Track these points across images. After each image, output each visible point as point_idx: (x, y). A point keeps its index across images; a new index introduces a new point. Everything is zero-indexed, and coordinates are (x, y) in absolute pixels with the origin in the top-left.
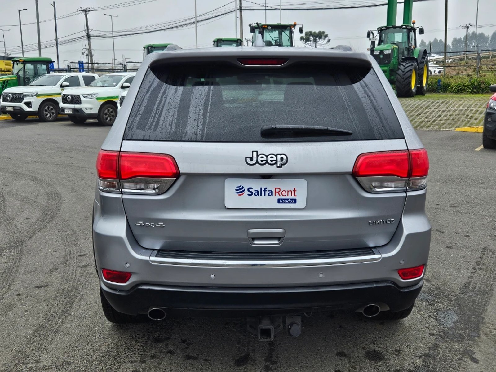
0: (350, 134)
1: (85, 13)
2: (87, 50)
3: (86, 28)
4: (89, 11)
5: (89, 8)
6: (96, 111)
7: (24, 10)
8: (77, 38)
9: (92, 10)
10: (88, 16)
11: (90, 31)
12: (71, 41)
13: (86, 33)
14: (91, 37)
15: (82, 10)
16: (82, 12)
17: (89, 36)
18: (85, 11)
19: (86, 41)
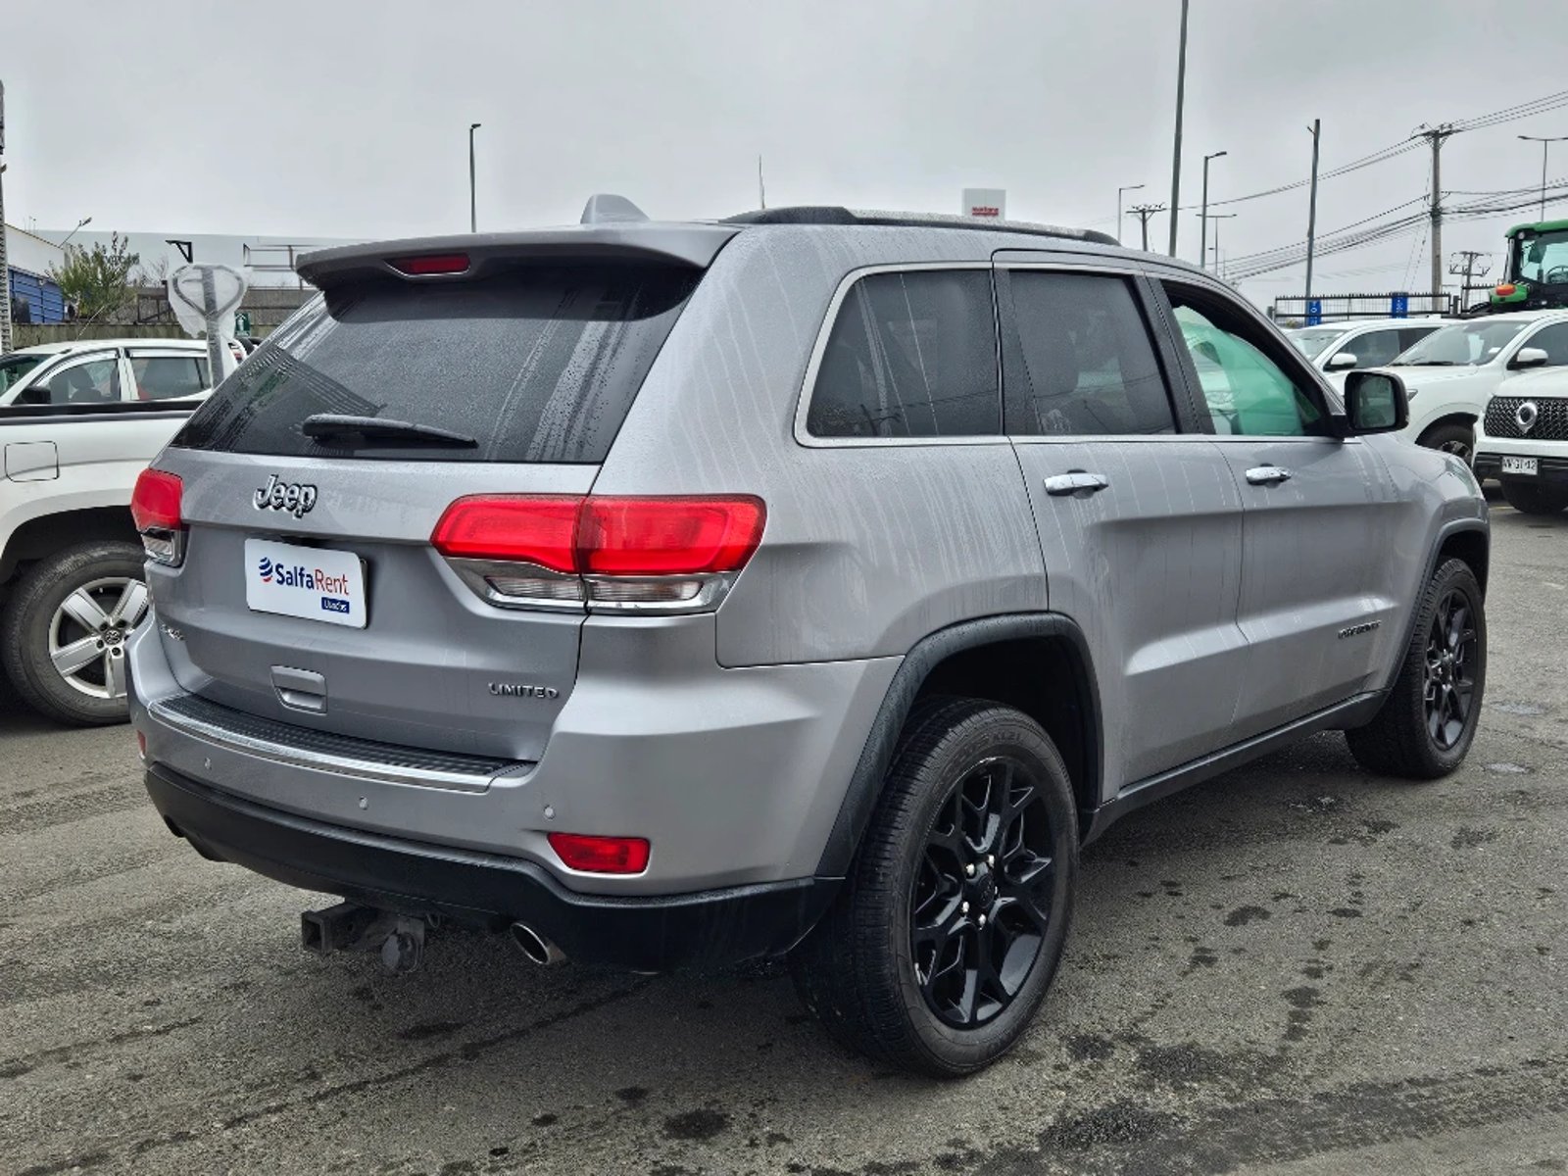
0: (473, 445)
1: (1432, 141)
2: (1469, 256)
3: (1430, 190)
4: (1448, 133)
5: (1450, 126)
7: (1218, 155)
8: (1398, 223)
9: (1459, 131)
10: (1441, 150)
11: (1442, 195)
12: (1383, 233)
13: (1431, 204)
14: (1443, 216)
15: (1424, 135)
16: (1423, 138)
17: (1436, 214)
18: (1436, 136)
19: (1425, 227)
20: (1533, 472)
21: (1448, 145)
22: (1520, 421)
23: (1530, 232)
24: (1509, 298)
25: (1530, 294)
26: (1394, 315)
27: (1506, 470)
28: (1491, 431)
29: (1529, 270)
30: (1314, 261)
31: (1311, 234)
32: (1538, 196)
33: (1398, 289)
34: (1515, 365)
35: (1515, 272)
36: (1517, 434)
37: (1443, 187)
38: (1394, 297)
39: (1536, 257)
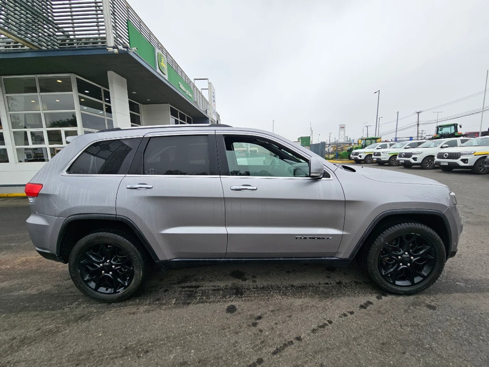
3: (417, 121)
4: (420, 112)
6: (387, 159)
9: (422, 112)
11: (419, 122)
13: (417, 123)
16: (416, 113)
17: (418, 125)
18: (418, 113)
19: (416, 127)
20: (447, 164)
21: (420, 114)
22: (445, 156)
23: (440, 126)
24: (436, 137)
25: (440, 136)
26: (410, 140)
27: (441, 164)
28: (438, 158)
29: (440, 132)
30: (397, 132)
31: (397, 128)
32: (436, 121)
33: (411, 136)
34: (442, 147)
35: (437, 133)
36: (444, 158)
37: (419, 120)
38: (410, 137)
39: (441, 130)
